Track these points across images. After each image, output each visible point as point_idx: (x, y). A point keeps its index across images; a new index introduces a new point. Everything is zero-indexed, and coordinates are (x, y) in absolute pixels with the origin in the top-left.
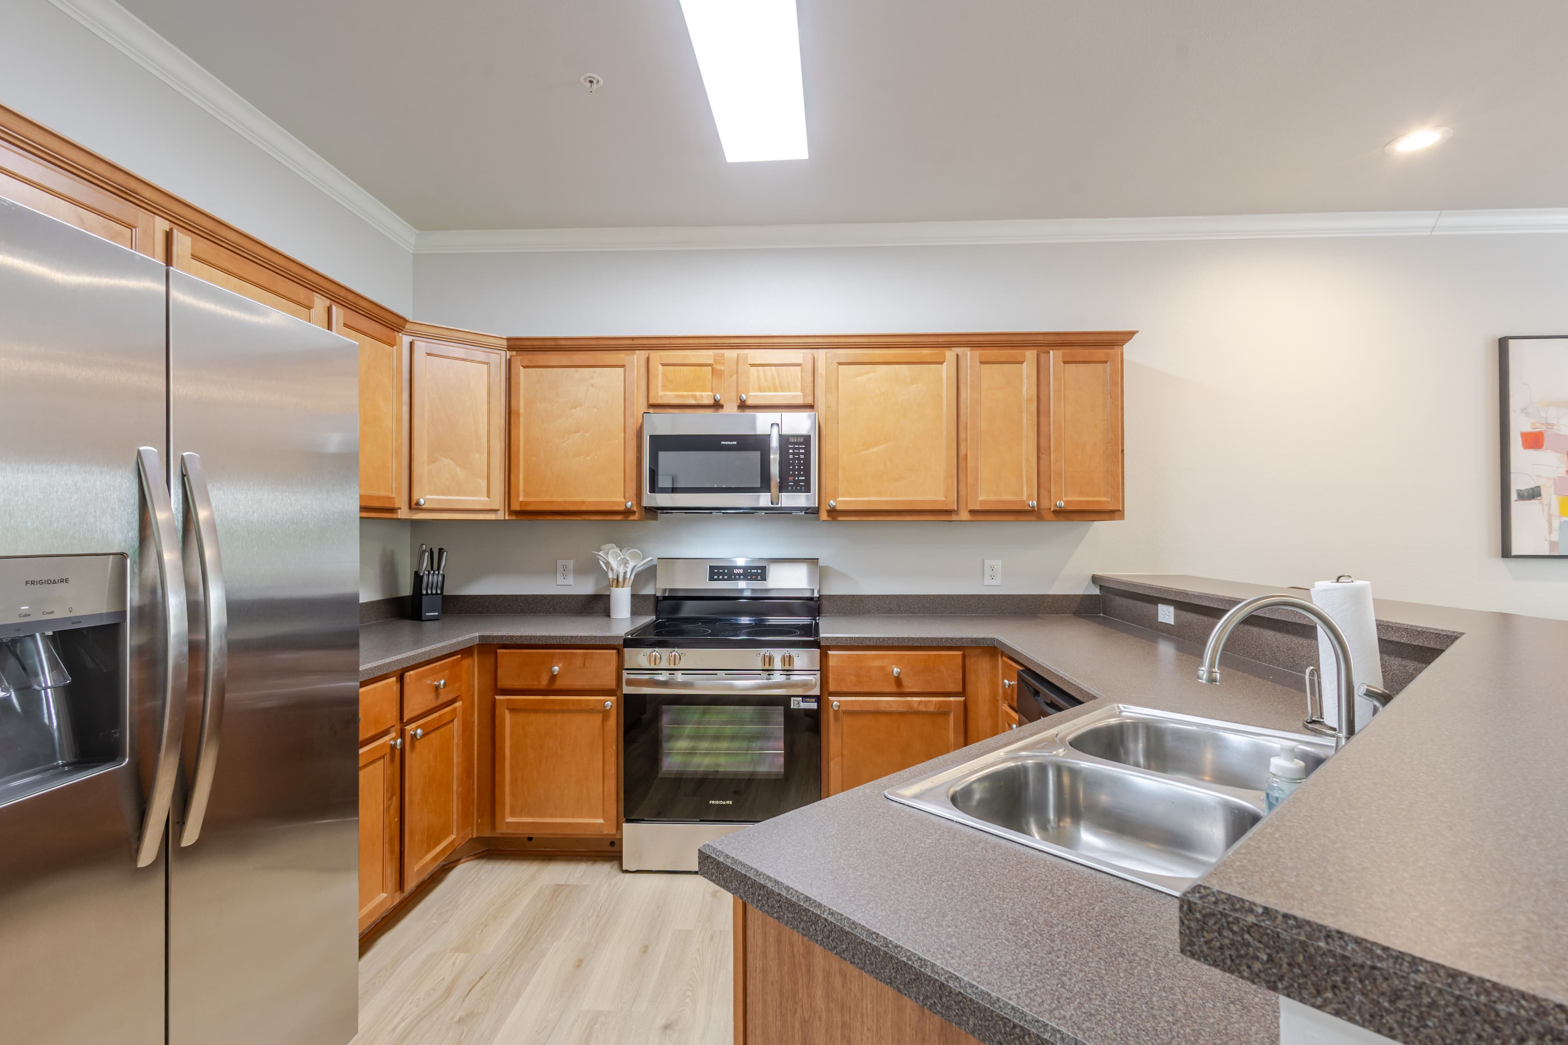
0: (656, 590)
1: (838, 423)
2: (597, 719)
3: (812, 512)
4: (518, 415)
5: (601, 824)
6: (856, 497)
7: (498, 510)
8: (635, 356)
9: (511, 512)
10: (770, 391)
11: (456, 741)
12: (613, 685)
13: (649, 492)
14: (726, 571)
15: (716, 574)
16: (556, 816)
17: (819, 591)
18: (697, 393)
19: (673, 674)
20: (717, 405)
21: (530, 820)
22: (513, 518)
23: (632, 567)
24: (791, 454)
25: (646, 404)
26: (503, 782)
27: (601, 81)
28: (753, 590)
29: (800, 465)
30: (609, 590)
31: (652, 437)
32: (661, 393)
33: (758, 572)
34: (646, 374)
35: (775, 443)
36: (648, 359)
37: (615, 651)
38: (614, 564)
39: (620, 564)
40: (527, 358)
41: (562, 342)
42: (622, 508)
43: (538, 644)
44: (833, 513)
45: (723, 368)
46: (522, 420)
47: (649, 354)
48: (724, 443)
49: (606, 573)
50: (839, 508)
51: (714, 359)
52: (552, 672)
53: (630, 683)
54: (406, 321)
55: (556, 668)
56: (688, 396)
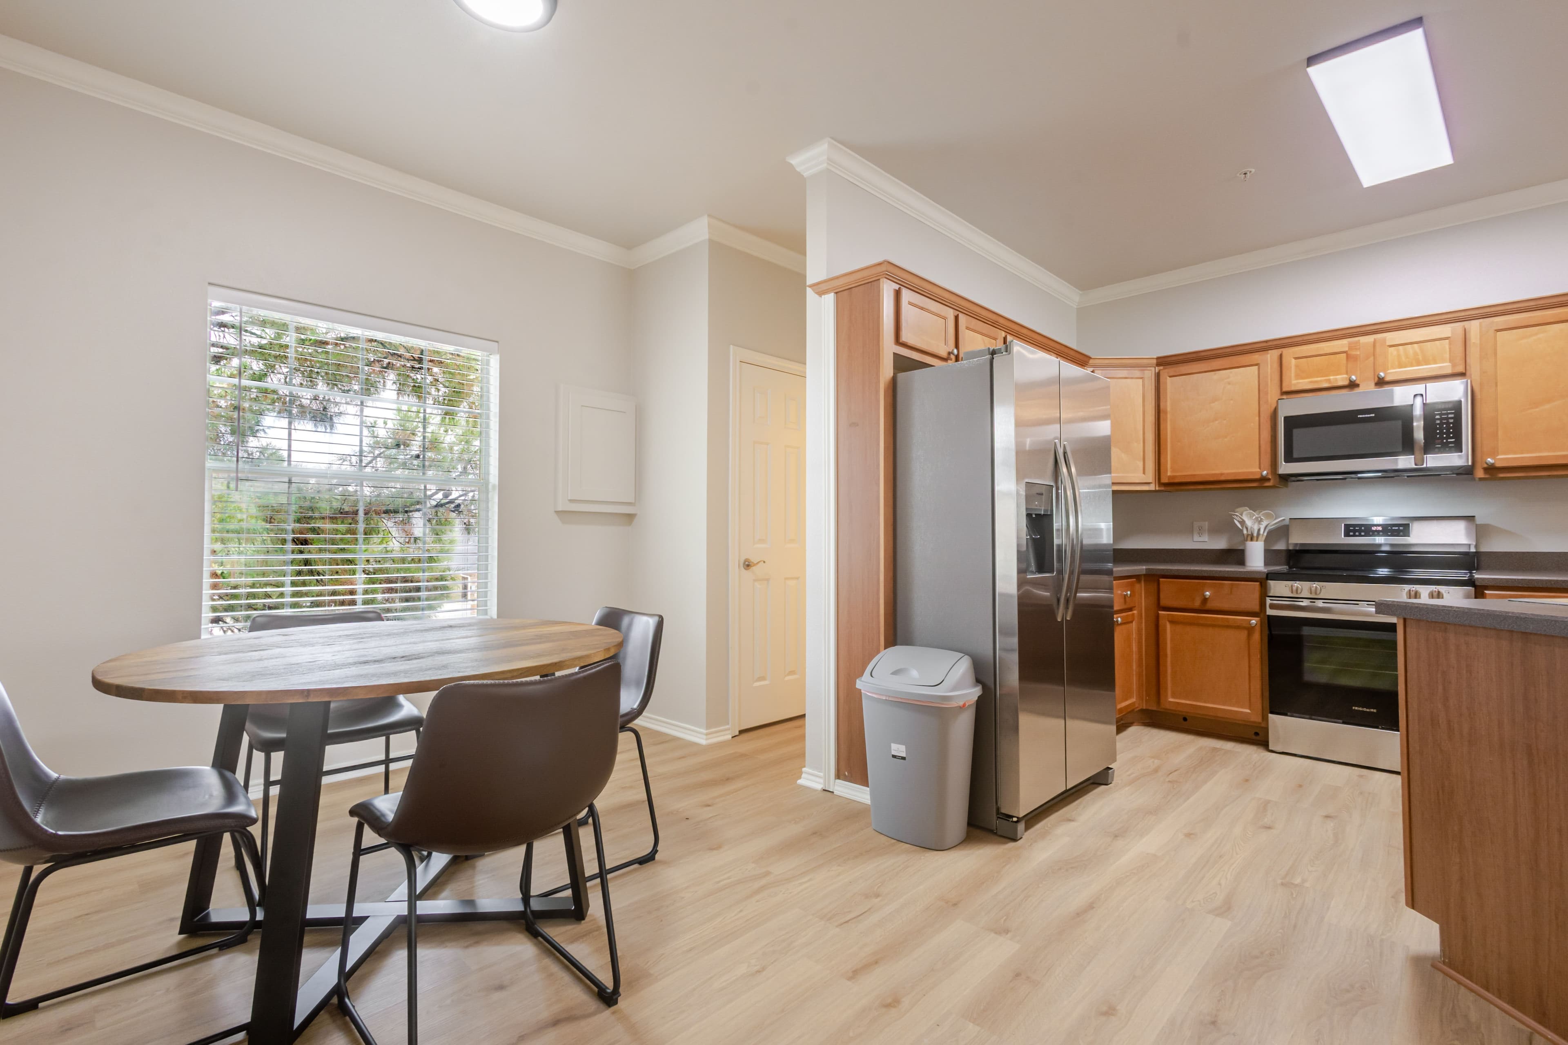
0: (1288, 544)
1: (1496, 386)
2: (1244, 634)
3: (1466, 473)
4: (1166, 412)
5: (1248, 713)
6: (1522, 453)
7: (1152, 483)
8: (1269, 356)
9: (1161, 484)
10: (1412, 366)
11: (1134, 636)
12: (1256, 608)
13: (1285, 462)
14: (1363, 528)
15: (1351, 531)
16: (1208, 702)
17: (1476, 546)
18: (1332, 377)
19: (1314, 602)
20: (1352, 385)
21: (1188, 702)
22: (1162, 488)
23: (1266, 525)
24: (1438, 419)
25: (1279, 392)
26: (1166, 672)
27: (1253, 170)
28: (1392, 545)
29: (1448, 428)
30: (1244, 544)
31: (1286, 419)
32: (1294, 382)
33: (1400, 528)
34: (1279, 369)
35: (1418, 411)
36: (1281, 356)
37: (1258, 583)
38: (1249, 523)
39: (1255, 523)
40: (1172, 370)
41: (1203, 354)
42: (1258, 477)
43: (1193, 576)
44: (1492, 470)
45: (1358, 353)
46: (1169, 416)
47: (1282, 352)
48: (1361, 416)
49: (1242, 531)
50: (1498, 465)
51: (1349, 347)
52: (1204, 596)
53: (1272, 607)
54: (1090, 358)
55: (1207, 593)
56: (1321, 381)
